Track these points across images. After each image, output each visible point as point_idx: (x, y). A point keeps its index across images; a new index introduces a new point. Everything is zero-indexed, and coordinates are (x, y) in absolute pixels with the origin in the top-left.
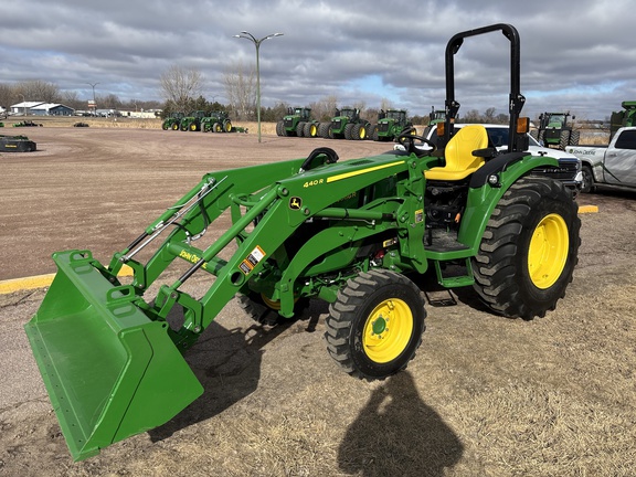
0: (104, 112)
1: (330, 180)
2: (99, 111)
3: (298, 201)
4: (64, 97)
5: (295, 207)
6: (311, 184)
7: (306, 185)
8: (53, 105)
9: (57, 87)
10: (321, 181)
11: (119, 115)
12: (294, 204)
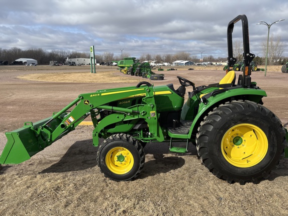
0: (206, 63)
1: (102, 94)
2: (204, 63)
3: (88, 101)
4: (192, 58)
5: (87, 104)
6: (94, 95)
7: (91, 96)
8: (187, 61)
9: (190, 54)
10: (98, 95)
11: (212, 64)
12: (86, 102)
